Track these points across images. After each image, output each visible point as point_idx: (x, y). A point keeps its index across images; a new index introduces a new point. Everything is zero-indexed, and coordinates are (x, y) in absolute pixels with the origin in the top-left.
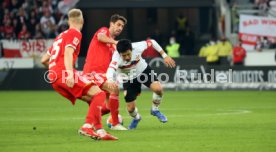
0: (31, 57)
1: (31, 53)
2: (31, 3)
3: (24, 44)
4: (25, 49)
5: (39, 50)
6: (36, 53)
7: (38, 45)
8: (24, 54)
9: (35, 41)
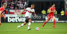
0: (17, 14)
1: (17, 13)
2: (17, 1)
3: (15, 11)
4: (15, 12)
5: (19, 12)
6: (18, 13)
7: (19, 11)
8: (15, 13)
9: (18, 10)
